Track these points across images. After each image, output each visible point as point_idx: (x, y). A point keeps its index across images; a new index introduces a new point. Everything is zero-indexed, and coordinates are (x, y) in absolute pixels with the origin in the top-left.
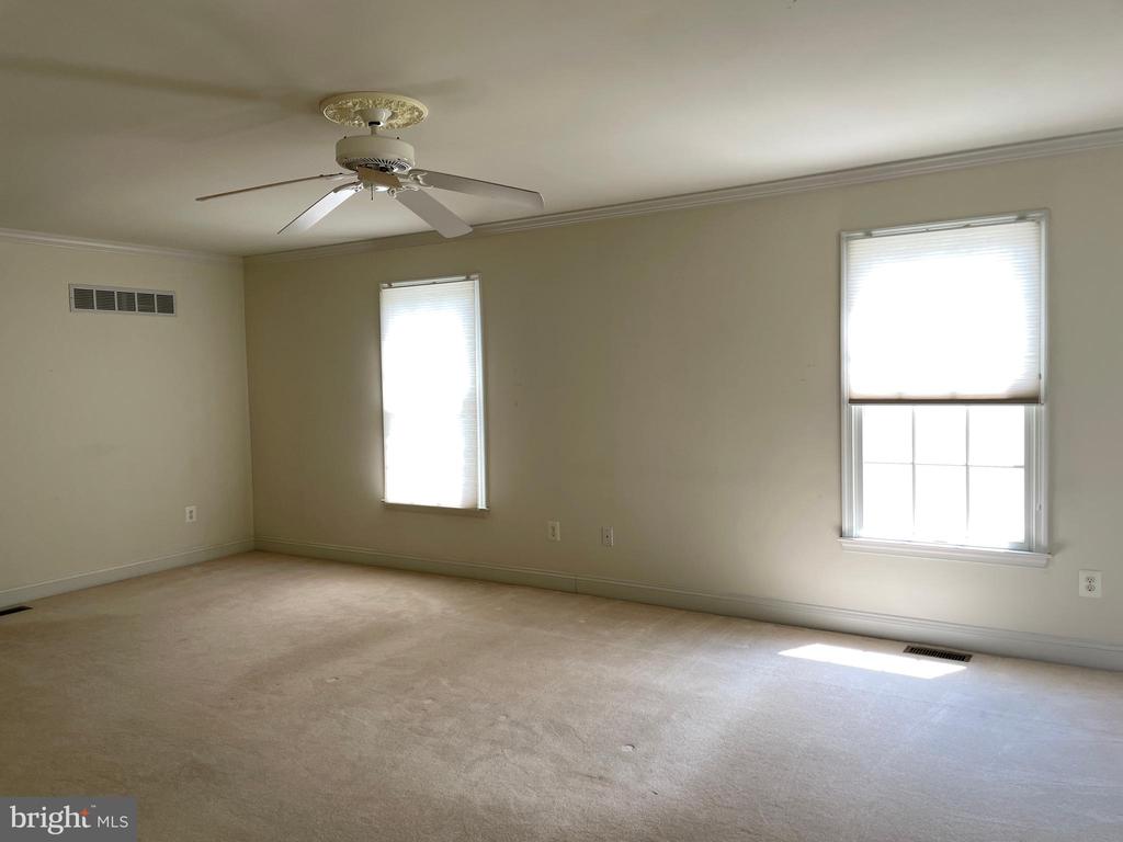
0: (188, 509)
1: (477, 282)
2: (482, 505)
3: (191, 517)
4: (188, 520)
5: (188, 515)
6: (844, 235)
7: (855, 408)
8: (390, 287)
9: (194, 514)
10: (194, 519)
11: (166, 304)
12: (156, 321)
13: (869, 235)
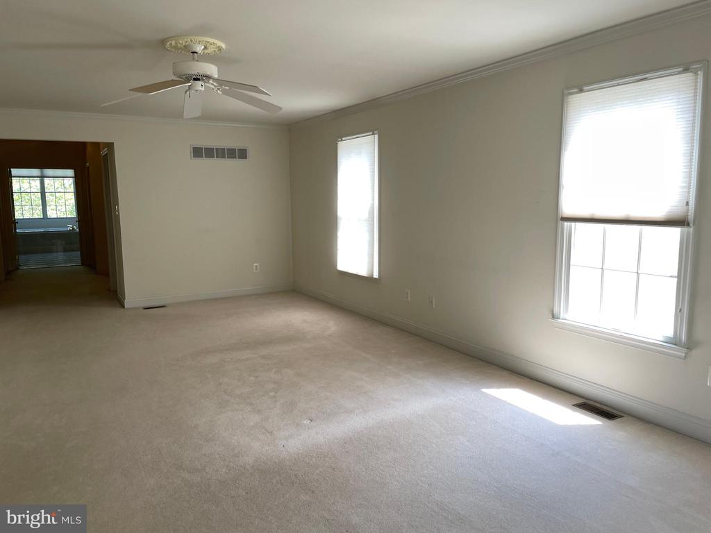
0: (255, 264)
1: (376, 136)
2: (376, 275)
3: (256, 269)
4: (254, 271)
5: (255, 268)
6: (566, 92)
7: (566, 224)
8: (342, 140)
9: (258, 267)
10: (258, 270)
11: (243, 154)
12: (236, 163)
13: (581, 91)
